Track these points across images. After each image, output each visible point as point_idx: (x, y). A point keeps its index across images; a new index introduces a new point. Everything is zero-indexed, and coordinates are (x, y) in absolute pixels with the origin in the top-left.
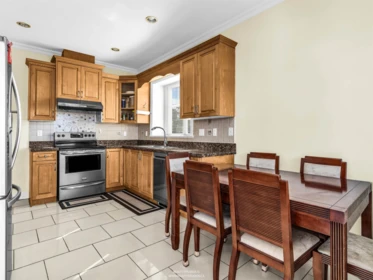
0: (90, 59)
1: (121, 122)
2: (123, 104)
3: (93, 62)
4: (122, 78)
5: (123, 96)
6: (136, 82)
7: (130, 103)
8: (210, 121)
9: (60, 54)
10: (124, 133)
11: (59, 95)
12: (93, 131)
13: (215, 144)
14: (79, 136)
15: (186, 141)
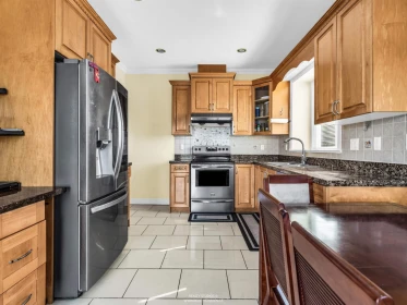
0: (222, 69)
1: (255, 134)
2: (257, 113)
3: (225, 71)
4: (255, 82)
5: (257, 104)
6: (271, 84)
7: (264, 110)
8: (368, 124)
9: (196, 70)
10: (261, 146)
11: (194, 110)
12: (228, 144)
13: (377, 165)
14: (213, 150)
15: (331, 157)
